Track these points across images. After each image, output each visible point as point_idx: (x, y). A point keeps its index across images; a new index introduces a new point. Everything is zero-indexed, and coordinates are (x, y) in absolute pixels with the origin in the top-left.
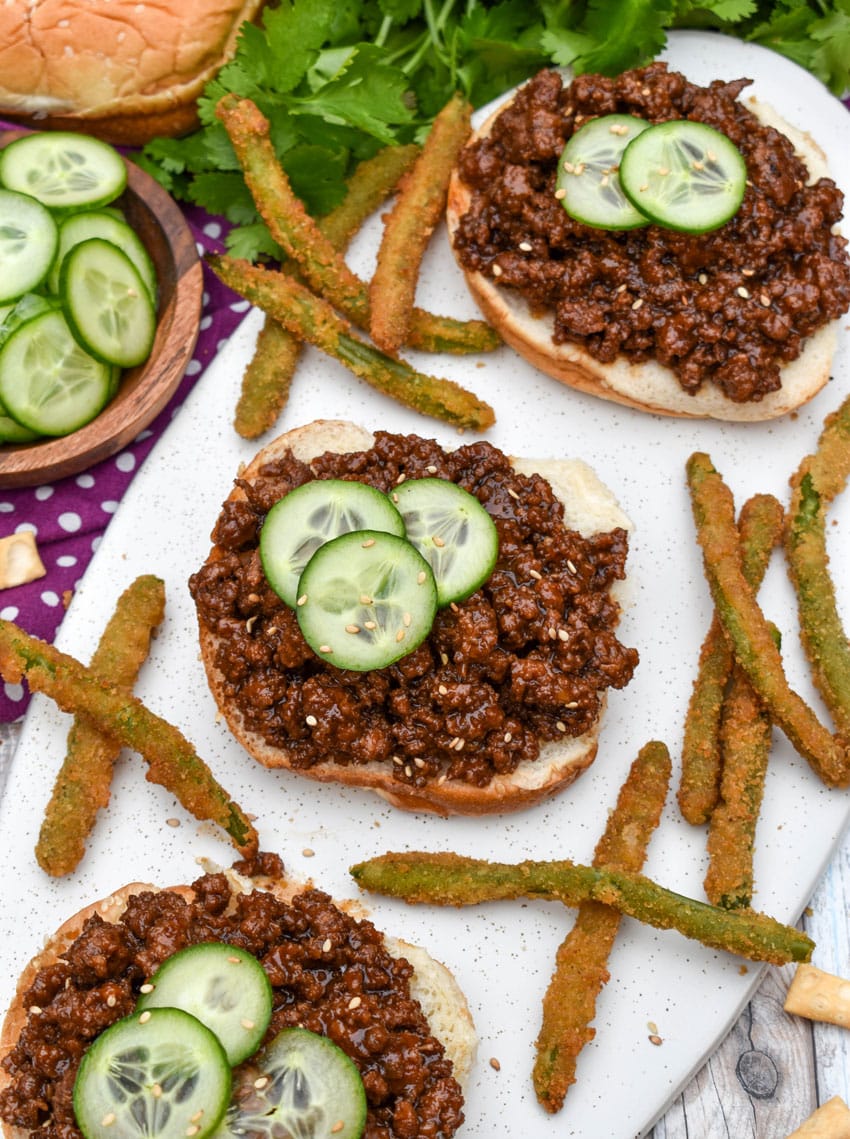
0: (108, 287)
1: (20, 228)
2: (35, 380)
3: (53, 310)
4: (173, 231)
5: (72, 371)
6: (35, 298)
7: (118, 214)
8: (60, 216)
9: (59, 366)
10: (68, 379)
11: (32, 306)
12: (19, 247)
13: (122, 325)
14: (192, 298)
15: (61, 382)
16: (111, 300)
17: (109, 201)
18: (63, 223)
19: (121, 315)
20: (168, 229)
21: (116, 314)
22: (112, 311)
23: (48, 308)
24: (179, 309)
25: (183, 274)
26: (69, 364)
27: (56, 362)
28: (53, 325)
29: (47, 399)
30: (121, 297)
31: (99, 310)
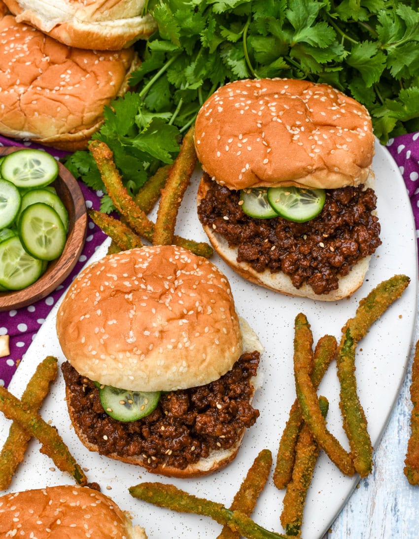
0: (42, 224)
1: (5, 198)
2: (8, 266)
3: (15, 236)
4: (76, 198)
5: (24, 262)
6: (7, 230)
7: (53, 189)
8: (23, 191)
9: (18, 260)
10: (22, 266)
11: (6, 234)
12: (4, 206)
13: (48, 242)
14: (80, 230)
15: (19, 267)
16: (43, 230)
17: (47, 184)
18: (24, 196)
19: (48, 237)
20: (74, 196)
21: (46, 237)
22: (44, 235)
23: (14, 235)
24: (75, 234)
25: (78, 218)
26: (22, 259)
27: (17, 258)
28: (15, 243)
29: (12, 274)
30: (49, 228)
31: (37, 236)
